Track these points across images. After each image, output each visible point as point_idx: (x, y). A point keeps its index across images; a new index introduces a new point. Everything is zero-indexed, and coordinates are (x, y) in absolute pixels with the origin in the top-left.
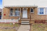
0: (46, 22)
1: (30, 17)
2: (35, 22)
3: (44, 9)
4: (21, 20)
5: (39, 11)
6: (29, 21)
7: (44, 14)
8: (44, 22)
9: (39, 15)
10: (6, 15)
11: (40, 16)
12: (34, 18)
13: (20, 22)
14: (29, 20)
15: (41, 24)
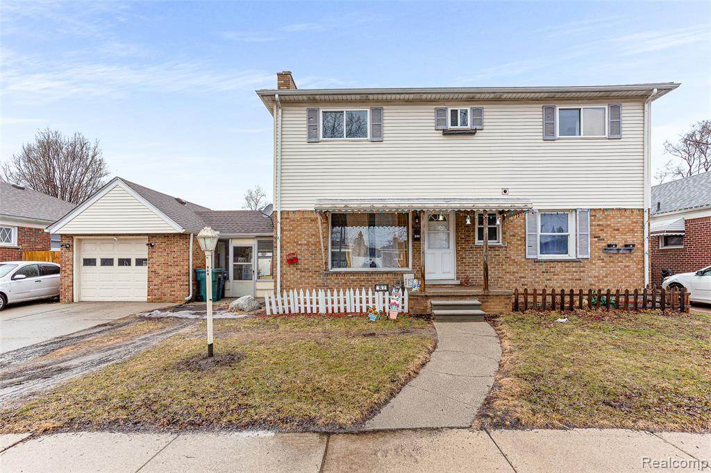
0: (581, 307)
1: (476, 274)
2: (516, 308)
3: (571, 220)
4: (429, 291)
5: (536, 232)
6: (476, 302)
7: (571, 255)
8: (572, 302)
9: (536, 261)
10: (303, 263)
11: (543, 267)
12: (507, 281)
13: (418, 309)
14: (479, 291)
15: (553, 313)
